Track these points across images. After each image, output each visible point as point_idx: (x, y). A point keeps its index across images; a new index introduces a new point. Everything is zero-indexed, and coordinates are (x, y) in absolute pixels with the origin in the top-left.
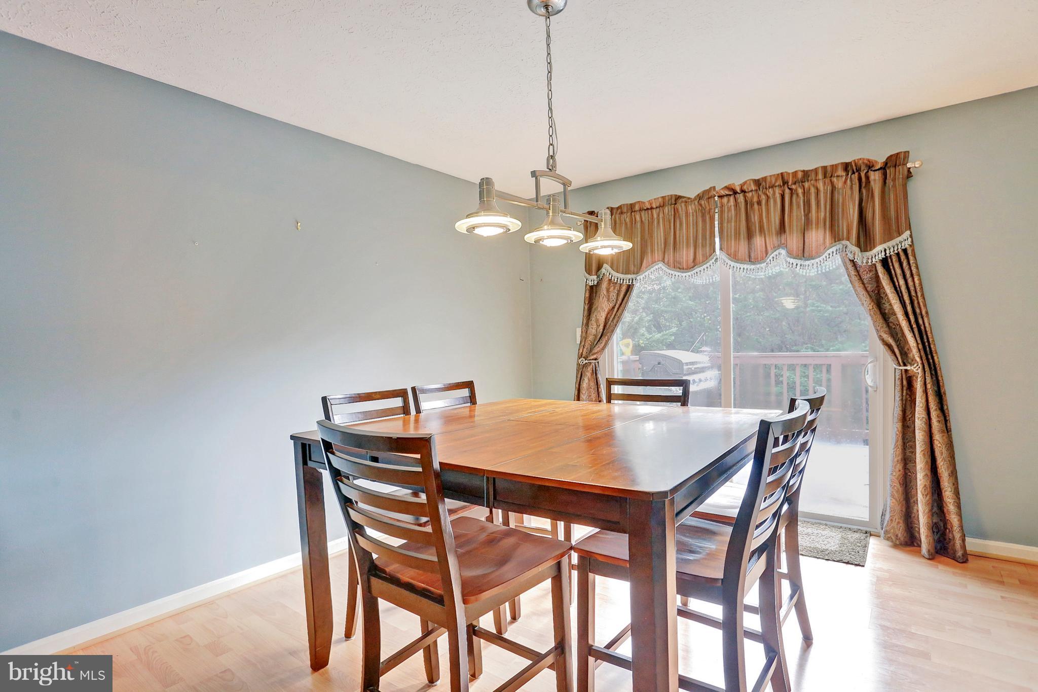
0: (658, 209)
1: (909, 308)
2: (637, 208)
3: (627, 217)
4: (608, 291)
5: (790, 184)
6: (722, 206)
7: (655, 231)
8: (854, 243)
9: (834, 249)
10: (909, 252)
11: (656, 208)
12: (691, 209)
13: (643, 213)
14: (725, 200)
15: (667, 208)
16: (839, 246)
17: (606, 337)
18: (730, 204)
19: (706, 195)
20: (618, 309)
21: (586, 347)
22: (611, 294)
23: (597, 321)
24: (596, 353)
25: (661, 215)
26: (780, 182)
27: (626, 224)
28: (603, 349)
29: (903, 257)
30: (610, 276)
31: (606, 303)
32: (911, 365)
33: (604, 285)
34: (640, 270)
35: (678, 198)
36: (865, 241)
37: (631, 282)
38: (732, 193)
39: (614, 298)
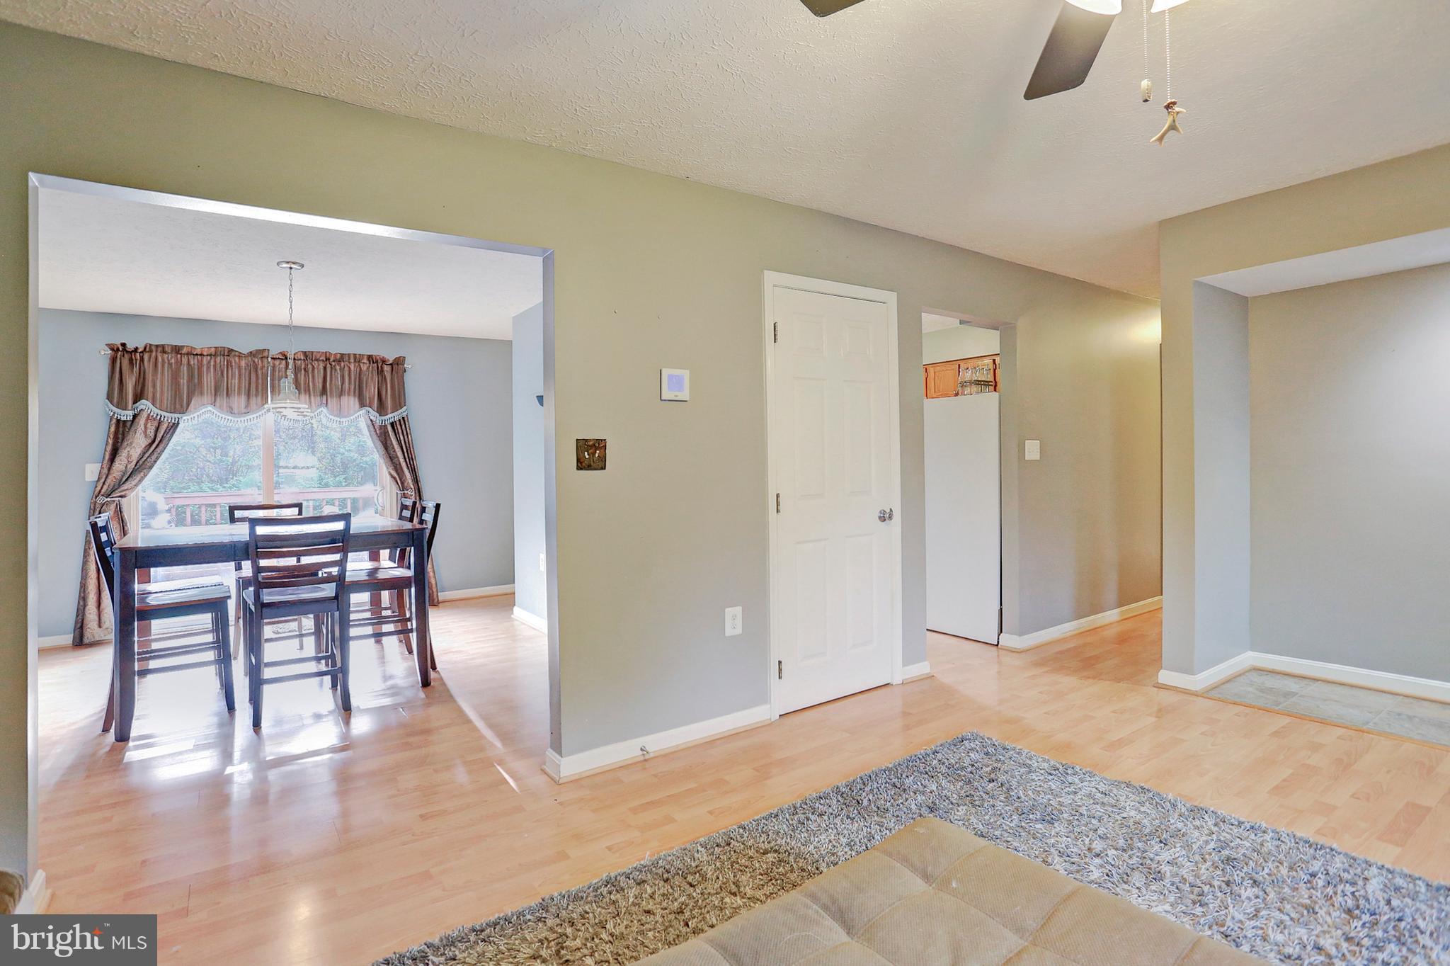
0: (209, 358)
1: (406, 454)
2: (185, 351)
3: (171, 358)
4: (146, 428)
5: (331, 361)
6: (274, 367)
7: (205, 376)
8: (376, 409)
9: (361, 412)
10: (406, 419)
11: (207, 355)
12: (243, 363)
13: (191, 357)
14: (277, 362)
15: (219, 358)
16: (363, 411)
17: (142, 474)
18: (281, 366)
19: (260, 354)
20: (158, 445)
21: (107, 484)
22: (149, 431)
23: (129, 456)
24: (127, 489)
25: (212, 363)
26: (323, 358)
27: (170, 364)
28: (136, 485)
29: (402, 423)
30: (149, 411)
31: (143, 439)
32: (407, 490)
33: (142, 421)
34: (187, 408)
35: (231, 351)
36: (381, 409)
37: (177, 420)
38: (284, 358)
39: (152, 435)
